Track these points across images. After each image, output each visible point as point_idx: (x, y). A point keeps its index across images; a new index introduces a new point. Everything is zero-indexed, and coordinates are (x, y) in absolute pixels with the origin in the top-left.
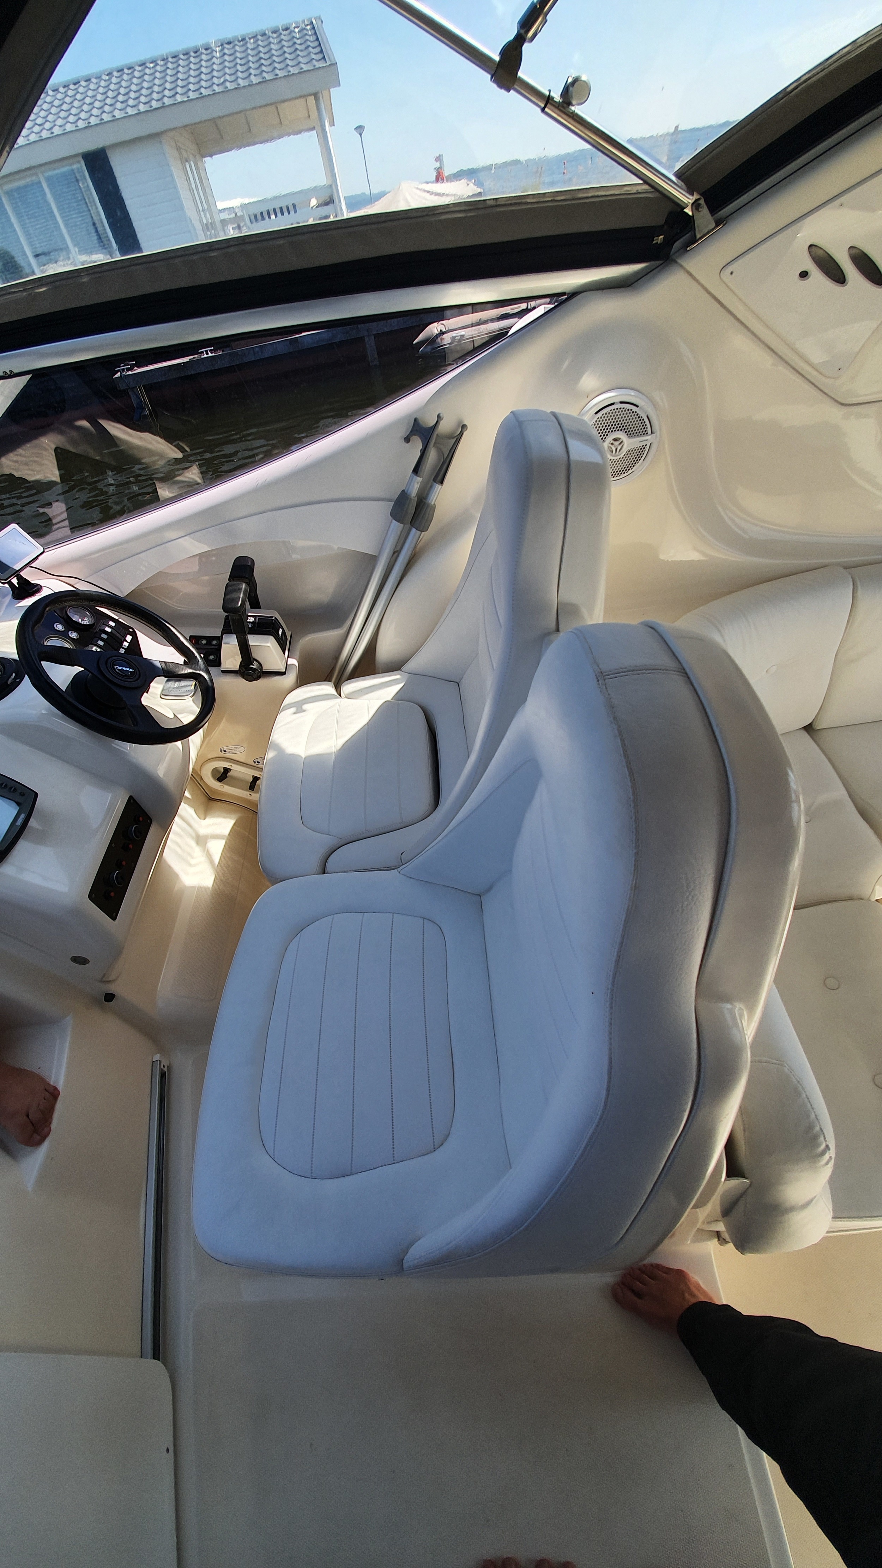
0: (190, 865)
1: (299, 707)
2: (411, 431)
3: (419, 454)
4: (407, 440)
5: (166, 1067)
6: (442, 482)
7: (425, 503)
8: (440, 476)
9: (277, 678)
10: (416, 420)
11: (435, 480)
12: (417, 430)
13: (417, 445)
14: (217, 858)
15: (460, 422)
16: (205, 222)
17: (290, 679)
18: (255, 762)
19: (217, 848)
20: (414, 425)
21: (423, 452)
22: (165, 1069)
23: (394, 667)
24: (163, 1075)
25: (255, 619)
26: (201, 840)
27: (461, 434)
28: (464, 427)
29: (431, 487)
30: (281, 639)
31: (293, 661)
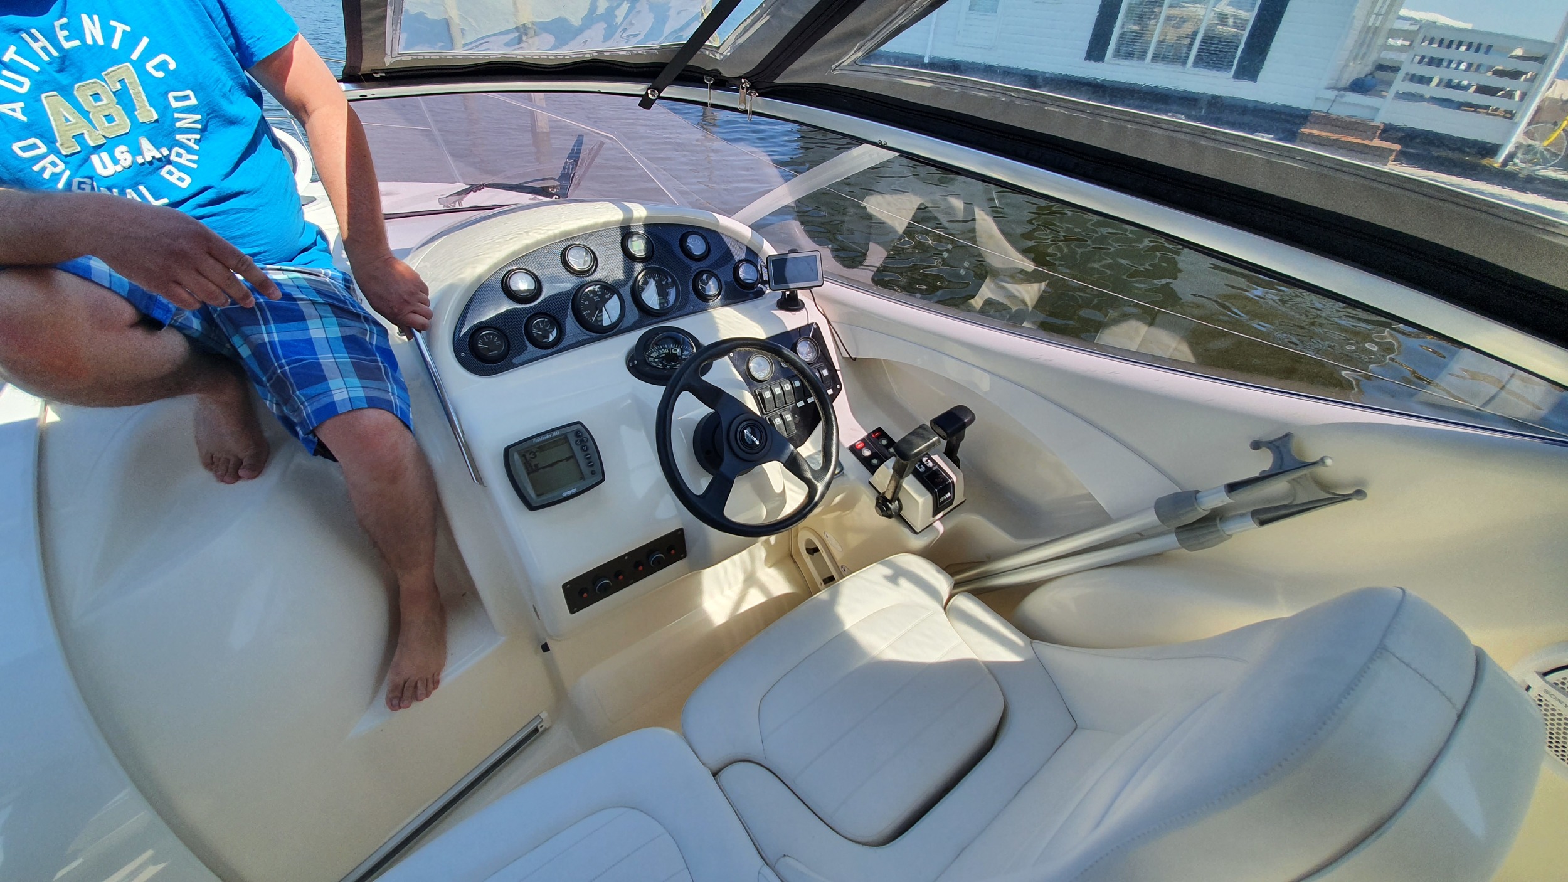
0: (722, 592)
1: (897, 575)
2: (1271, 442)
3: (1255, 473)
4: (1256, 445)
5: (543, 728)
6: (1263, 523)
7: (1216, 525)
8: (1266, 516)
9: (906, 531)
10: (1288, 436)
11: (1254, 514)
12: (1278, 447)
13: (1264, 461)
14: (746, 607)
15: (1362, 482)
16: (1370, 24)
17: (918, 542)
18: (842, 567)
19: (755, 599)
20: (1281, 438)
21: (1264, 477)
22: (541, 730)
23: (1031, 631)
24: (536, 730)
25: (933, 466)
26: (751, 580)
27: (1347, 498)
28: (1360, 494)
29: (1242, 515)
30: (941, 504)
31: (940, 527)
